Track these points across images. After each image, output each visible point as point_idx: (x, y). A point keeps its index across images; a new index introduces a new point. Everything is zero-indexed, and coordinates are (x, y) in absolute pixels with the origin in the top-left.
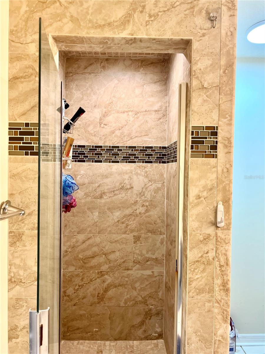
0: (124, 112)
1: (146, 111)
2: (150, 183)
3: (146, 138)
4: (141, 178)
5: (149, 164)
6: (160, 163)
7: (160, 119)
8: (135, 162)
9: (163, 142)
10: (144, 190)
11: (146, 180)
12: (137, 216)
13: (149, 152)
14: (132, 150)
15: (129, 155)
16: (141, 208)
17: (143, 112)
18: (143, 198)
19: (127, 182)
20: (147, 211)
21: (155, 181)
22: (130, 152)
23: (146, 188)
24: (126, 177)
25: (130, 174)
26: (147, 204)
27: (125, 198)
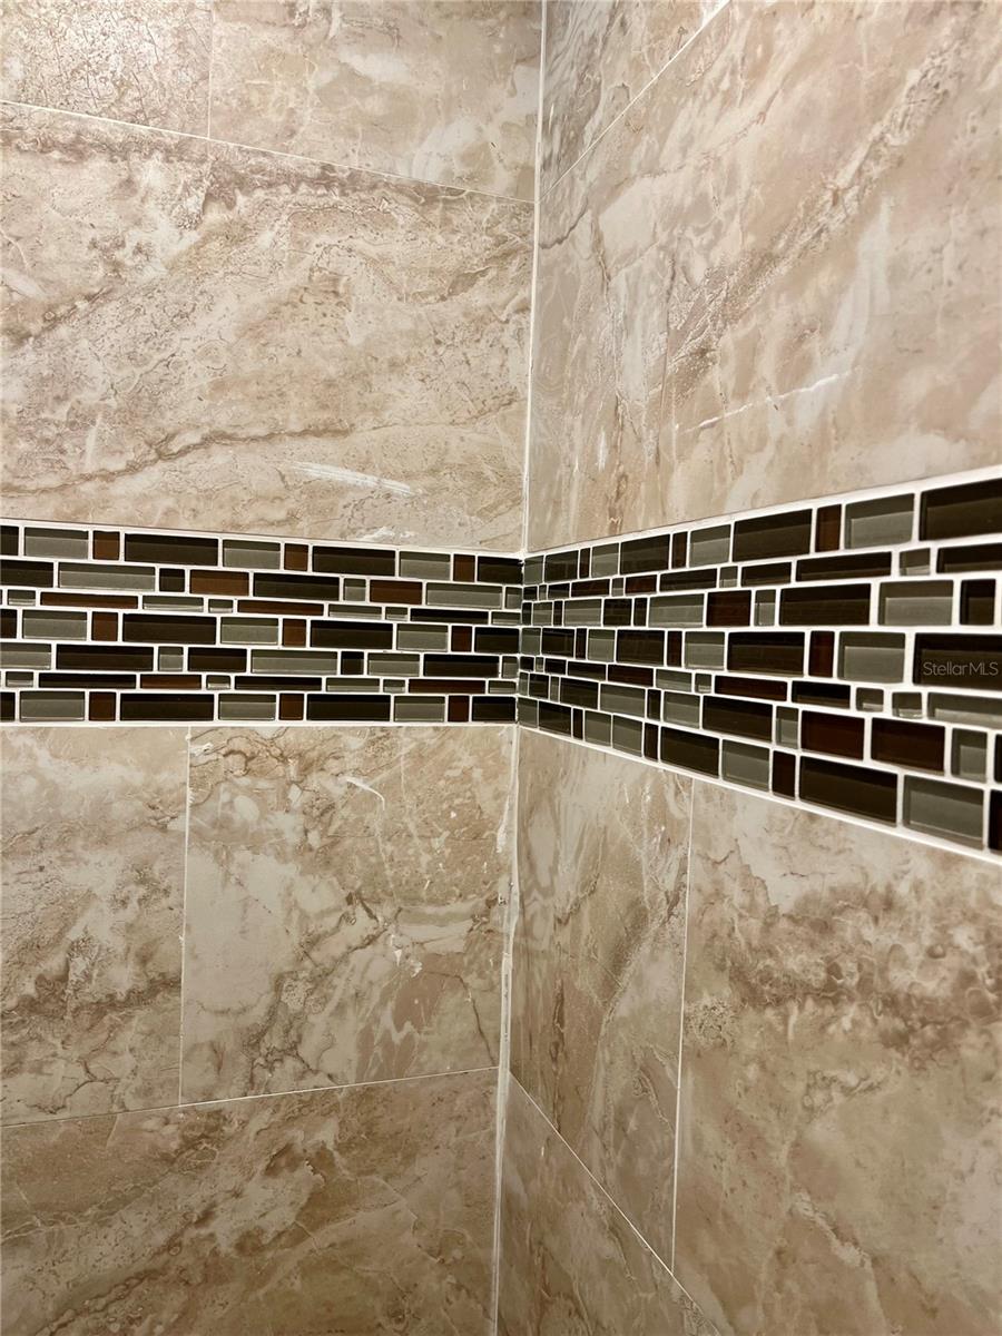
4: (268, 874)
5: (353, 732)
8: (199, 709)
9: (487, 513)
11: (319, 896)
13: (353, 602)
14: (172, 580)
18: (282, 1081)
19: (101, 926)
20: (320, 1206)
21: (409, 901)
22: (147, 599)
24: (99, 872)
25: (149, 841)
26: (328, 1134)
27: (84, 1102)
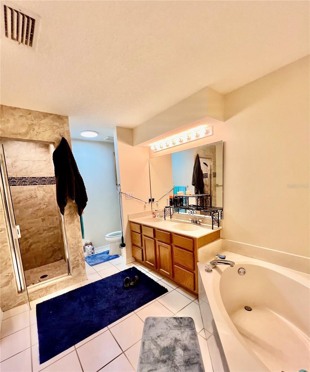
0: (26, 161)
1: (39, 160)
2: (47, 194)
3: (41, 173)
4: (41, 192)
5: (45, 185)
6: (50, 184)
7: (47, 164)
10: (44, 197)
11: (44, 193)
12: (42, 209)
15: (33, 181)
16: (44, 206)
17: (37, 161)
18: (44, 201)
19: (33, 194)
20: (47, 207)
22: (33, 180)
23: (45, 196)
24: (33, 192)
25: (35, 191)
26: (47, 203)
27: (34, 202)
